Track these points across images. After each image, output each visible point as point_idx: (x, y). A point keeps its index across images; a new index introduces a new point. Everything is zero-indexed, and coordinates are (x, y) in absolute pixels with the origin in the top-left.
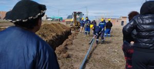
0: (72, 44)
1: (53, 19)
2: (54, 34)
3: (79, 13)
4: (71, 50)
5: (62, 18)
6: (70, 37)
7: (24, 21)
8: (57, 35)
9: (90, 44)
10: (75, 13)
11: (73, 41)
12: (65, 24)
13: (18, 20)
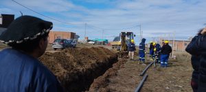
0: (116, 75)
1: (96, 42)
2: (93, 62)
3: (129, 34)
4: (114, 83)
5: (107, 41)
6: (115, 66)
7: (18, 42)
8: (98, 63)
9: (142, 75)
10: (123, 33)
11: (119, 71)
12: (110, 48)
13: (10, 41)
